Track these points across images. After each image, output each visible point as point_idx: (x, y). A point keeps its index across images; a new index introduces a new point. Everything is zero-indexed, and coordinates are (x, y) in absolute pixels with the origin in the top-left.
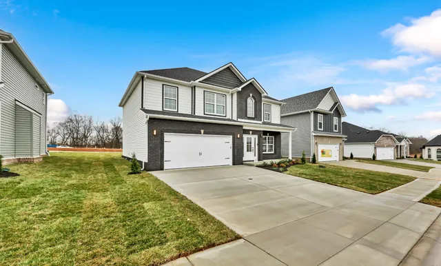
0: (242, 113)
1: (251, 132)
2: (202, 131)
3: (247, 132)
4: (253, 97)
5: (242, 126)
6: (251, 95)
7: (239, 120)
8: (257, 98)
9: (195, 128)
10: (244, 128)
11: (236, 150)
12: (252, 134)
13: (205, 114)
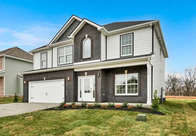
0: (78, 56)
1: (86, 73)
2: (45, 78)
3: (82, 73)
4: (88, 37)
5: (73, 69)
6: (86, 36)
7: (75, 64)
8: (94, 36)
9: (40, 77)
10: (75, 70)
11: (67, 91)
12: (88, 75)
13: (58, 65)
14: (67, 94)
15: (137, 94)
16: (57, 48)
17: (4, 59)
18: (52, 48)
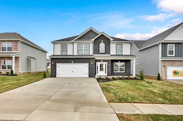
0: (96, 51)
1: (102, 61)
2: (72, 62)
3: (99, 61)
5: (95, 58)
6: (102, 41)
7: (94, 55)
8: (107, 42)
9: (69, 61)
11: (90, 70)
12: (103, 62)
13: (78, 54)
14: (91, 72)
15: (124, 72)
16: (77, 44)
17: (20, 43)
18: (73, 43)
